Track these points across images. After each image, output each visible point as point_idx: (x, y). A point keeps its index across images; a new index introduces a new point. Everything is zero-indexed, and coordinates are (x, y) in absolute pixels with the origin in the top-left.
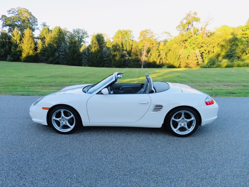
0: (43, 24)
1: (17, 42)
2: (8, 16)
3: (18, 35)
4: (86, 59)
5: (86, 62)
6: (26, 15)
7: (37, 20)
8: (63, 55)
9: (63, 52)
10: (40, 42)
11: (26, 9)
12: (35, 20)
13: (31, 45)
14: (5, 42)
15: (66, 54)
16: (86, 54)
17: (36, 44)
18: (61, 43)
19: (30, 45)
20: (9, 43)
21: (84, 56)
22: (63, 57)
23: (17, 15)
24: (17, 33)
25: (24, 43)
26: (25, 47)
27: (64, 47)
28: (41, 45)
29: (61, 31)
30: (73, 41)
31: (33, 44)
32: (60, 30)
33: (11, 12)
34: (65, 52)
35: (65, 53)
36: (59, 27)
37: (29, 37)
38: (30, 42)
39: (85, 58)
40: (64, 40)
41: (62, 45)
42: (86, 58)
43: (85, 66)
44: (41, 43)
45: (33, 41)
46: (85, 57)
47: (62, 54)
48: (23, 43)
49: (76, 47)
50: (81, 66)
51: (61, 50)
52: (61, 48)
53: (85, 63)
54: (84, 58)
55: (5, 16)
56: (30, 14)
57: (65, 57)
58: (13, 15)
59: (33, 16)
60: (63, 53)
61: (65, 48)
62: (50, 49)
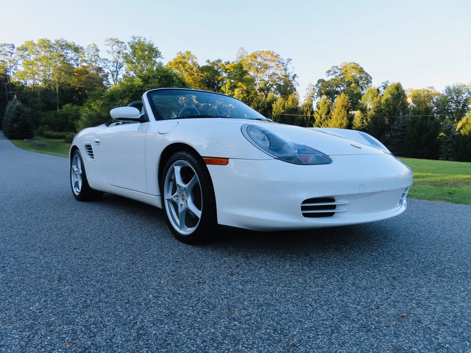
0: (383, 85)
1: (323, 116)
2: (327, 79)
3: (326, 105)
4: (449, 145)
5: (448, 151)
6: (354, 73)
7: (371, 79)
8: (399, 136)
9: (399, 131)
10: (358, 115)
11: (355, 64)
12: (368, 80)
13: (343, 121)
14: (305, 118)
15: (405, 135)
16: (450, 133)
17: (351, 118)
18: (398, 113)
19: (340, 122)
20: (311, 120)
21: (447, 139)
22: (398, 140)
23: (340, 75)
24: (324, 103)
25: (332, 118)
26: (332, 124)
27: (401, 122)
28: (359, 119)
29: (400, 92)
30: (424, 107)
31: (345, 118)
32: (398, 90)
33: (332, 73)
34: (402, 131)
35: (404, 133)
36: (398, 84)
37: (341, 108)
38: (341, 116)
39: (448, 142)
40: (406, 107)
41: (398, 118)
42: (451, 142)
43: (447, 159)
44: (361, 117)
45: (347, 113)
46: (449, 140)
47: (396, 136)
48: (330, 118)
49: (429, 119)
50: (436, 158)
51: (396, 128)
52: (396, 123)
53: (446, 154)
54: (444, 142)
55: (323, 81)
56: (361, 71)
57: (403, 141)
58: (333, 77)
59: (366, 74)
60: (399, 133)
61: (404, 123)
62: (373, 126)
